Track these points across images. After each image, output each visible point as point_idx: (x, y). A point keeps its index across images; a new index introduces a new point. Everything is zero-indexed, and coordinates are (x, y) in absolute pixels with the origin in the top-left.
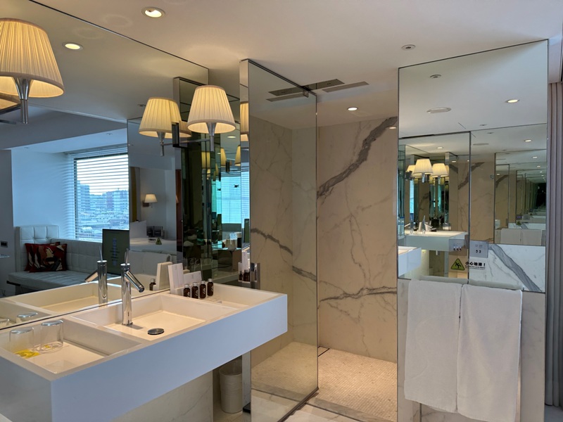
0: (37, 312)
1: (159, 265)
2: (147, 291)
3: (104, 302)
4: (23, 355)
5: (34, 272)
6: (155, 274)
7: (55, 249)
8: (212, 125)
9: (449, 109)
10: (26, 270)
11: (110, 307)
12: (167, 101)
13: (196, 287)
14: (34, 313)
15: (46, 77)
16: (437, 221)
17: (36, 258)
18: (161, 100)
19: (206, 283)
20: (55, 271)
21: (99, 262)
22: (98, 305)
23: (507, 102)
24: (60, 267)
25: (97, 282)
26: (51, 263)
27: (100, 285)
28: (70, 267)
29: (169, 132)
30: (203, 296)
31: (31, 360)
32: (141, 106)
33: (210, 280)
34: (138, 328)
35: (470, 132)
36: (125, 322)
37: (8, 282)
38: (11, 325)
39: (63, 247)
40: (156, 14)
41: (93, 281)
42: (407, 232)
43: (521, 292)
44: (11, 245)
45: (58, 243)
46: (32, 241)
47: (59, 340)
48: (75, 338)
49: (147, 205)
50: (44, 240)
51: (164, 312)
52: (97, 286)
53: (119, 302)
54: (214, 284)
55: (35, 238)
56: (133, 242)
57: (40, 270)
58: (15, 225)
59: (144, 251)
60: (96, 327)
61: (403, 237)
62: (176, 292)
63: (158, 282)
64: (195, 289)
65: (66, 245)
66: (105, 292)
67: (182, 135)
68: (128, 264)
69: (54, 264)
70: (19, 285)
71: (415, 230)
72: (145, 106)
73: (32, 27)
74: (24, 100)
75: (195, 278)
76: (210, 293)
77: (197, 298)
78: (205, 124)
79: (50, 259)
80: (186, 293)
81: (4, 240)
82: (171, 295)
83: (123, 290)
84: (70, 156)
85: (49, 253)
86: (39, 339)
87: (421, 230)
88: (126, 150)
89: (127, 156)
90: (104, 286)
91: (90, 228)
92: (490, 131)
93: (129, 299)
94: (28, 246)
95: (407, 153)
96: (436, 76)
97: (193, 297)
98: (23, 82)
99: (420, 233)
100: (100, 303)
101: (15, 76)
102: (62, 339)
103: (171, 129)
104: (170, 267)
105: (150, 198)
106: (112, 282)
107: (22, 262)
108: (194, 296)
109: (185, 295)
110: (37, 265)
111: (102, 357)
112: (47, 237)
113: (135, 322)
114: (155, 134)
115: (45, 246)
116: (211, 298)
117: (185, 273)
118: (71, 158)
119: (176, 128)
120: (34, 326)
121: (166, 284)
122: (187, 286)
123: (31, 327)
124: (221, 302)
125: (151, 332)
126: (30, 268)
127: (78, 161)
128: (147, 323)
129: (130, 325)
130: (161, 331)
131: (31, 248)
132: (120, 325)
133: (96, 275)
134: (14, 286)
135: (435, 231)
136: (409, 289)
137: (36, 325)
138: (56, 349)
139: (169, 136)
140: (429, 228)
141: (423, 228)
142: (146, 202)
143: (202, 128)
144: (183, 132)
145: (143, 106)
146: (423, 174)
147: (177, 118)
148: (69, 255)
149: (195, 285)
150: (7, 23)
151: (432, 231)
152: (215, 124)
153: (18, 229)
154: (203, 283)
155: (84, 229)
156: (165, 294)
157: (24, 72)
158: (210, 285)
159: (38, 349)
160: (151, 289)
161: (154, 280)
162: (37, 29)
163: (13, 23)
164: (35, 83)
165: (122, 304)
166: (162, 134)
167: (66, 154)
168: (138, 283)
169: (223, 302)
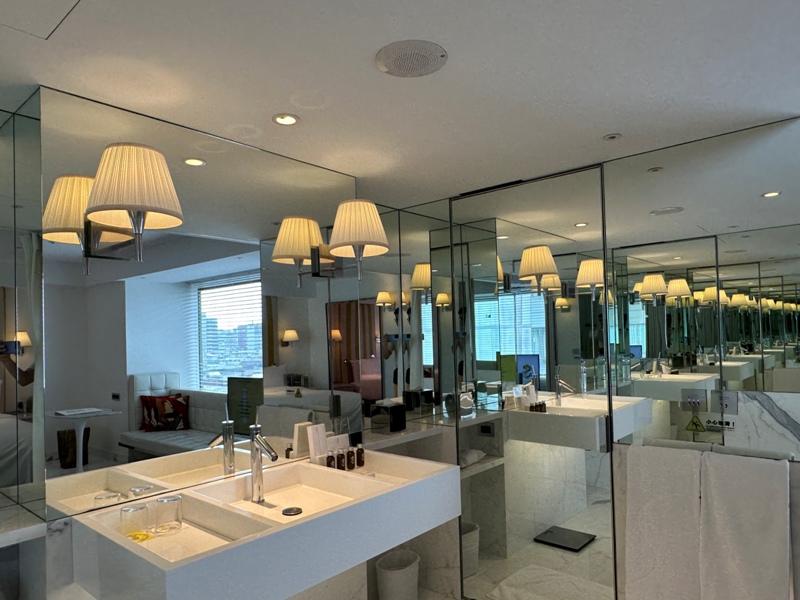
0: (151, 484)
1: (297, 426)
2: (282, 459)
3: (230, 473)
4: (135, 538)
5: (150, 431)
6: (292, 437)
7: (175, 403)
8: (359, 248)
9: (680, 209)
10: (141, 429)
11: (237, 480)
12: (306, 220)
13: (342, 455)
14: (148, 486)
15: (163, 207)
16: (681, 358)
17: (153, 413)
18: (298, 219)
19: (355, 449)
20: (175, 429)
21: (225, 422)
22: (223, 477)
23: (763, 196)
24: (181, 425)
25: (222, 446)
26: (170, 420)
27: (225, 451)
28: (193, 425)
29: (307, 258)
30: (351, 467)
31: (144, 544)
32: (276, 224)
33: (360, 446)
34: (271, 506)
35: (715, 236)
36: (256, 499)
37: (120, 444)
38: (122, 500)
39: (184, 400)
40: (289, 120)
41: (218, 446)
42: (636, 376)
43: (788, 463)
44: (124, 399)
45: (179, 395)
46: (148, 393)
47: (177, 520)
48: (195, 518)
49: (286, 344)
50: (162, 392)
51: (304, 486)
52: (223, 452)
53: (247, 473)
54: (365, 451)
55: (152, 389)
56: (268, 393)
57: (158, 429)
58: (129, 373)
59: (280, 406)
60: (220, 505)
61: (629, 382)
62: (318, 461)
63: (295, 447)
64: (341, 457)
65: (188, 397)
66: (231, 461)
67: (322, 261)
68: (259, 426)
69: (174, 422)
70: (132, 448)
71: (648, 372)
72: (281, 224)
73: (147, 150)
74: (139, 234)
75: (340, 444)
76: (361, 463)
77: (343, 469)
78: (351, 247)
79: (170, 415)
80: (330, 461)
81: (116, 392)
82: (312, 465)
83: (253, 457)
84: (193, 285)
85: (168, 408)
86: (154, 518)
87: (656, 373)
88: (258, 276)
89: (259, 284)
90: (230, 453)
91: (218, 374)
92: (746, 234)
93: (259, 468)
94: (143, 399)
95: (629, 267)
96: (655, 170)
97: (338, 468)
98: (138, 215)
99: (654, 377)
100: (225, 474)
101: (129, 208)
102: (180, 518)
103: (309, 255)
104: (310, 430)
105: (290, 335)
106: (240, 446)
107: (136, 419)
108: (340, 467)
109: (329, 465)
110: (154, 422)
111: (227, 543)
112: (166, 388)
113: (267, 499)
114: (291, 261)
115: (164, 399)
116: (361, 469)
117: (328, 436)
118: (194, 288)
119: (315, 253)
120: (148, 502)
121: (304, 451)
122: (330, 454)
123: (144, 504)
124: (373, 475)
125: (287, 512)
126: (146, 427)
127: (202, 292)
128: (282, 499)
129: (261, 502)
130: (298, 511)
131: (147, 402)
132: (249, 503)
133: (221, 439)
134: (127, 449)
135: (676, 373)
136: (628, 459)
137: (150, 501)
138: (173, 531)
139: (307, 262)
140: (667, 370)
141: (659, 369)
142: (285, 340)
143: (348, 252)
144: (324, 257)
145: (278, 224)
146: (654, 294)
147: (317, 240)
148: (192, 410)
149: (341, 452)
150: (121, 148)
151: (672, 373)
152: (363, 247)
153: (132, 378)
154: (351, 449)
155: (211, 374)
156: (304, 463)
157: (138, 203)
158: (360, 452)
159: (153, 530)
160: (288, 457)
161: (291, 445)
162: (153, 152)
163: (127, 148)
164: (150, 215)
165: (252, 477)
166: (299, 261)
167: (188, 284)
168: (270, 450)
169: (377, 475)
